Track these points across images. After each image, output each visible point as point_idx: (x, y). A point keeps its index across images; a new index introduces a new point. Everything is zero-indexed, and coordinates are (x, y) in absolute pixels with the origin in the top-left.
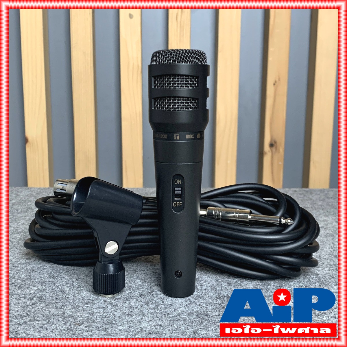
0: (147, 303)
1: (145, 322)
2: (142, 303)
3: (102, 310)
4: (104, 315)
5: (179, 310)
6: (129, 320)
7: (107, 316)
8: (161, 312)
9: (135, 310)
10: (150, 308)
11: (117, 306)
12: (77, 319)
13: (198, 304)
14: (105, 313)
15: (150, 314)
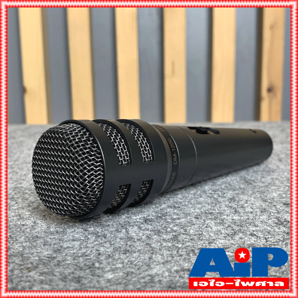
0: (158, 232)
1: (157, 265)
2: (149, 233)
3: (77, 244)
4: (80, 251)
5: (218, 243)
6: (126, 261)
7: (85, 253)
8: (184, 246)
9: (138, 243)
10: (164, 240)
11: (105, 238)
12: (28, 258)
13: (248, 233)
14: (83, 249)
15: (166, 249)
